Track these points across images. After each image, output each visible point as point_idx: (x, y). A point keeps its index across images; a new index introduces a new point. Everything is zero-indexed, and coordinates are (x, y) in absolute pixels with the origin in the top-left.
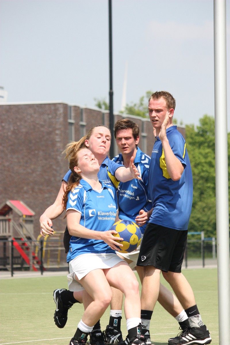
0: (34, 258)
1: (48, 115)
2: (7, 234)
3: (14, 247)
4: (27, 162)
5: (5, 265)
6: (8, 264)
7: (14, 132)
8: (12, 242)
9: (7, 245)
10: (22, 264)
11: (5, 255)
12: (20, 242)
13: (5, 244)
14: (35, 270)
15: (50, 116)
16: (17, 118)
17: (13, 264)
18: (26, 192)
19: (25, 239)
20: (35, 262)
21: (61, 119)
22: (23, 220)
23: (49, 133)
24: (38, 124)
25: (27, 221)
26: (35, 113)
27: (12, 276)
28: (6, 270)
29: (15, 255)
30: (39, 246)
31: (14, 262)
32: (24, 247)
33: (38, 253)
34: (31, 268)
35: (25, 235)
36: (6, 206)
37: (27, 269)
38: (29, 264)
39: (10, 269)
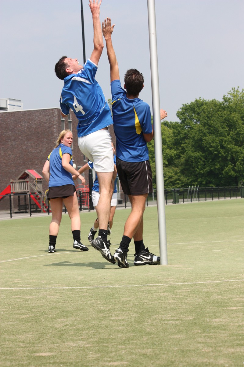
0: (44, 204)
1: (49, 116)
2: (26, 190)
3: (31, 198)
4: (36, 146)
5: (26, 210)
6: (28, 209)
7: (28, 128)
8: (30, 195)
9: (27, 197)
10: (37, 209)
11: (25, 203)
12: (35, 195)
13: (25, 196)
14: (45, 212)
15: (50, 117)
16: (29, 119)
17: (31, 209)
18: (37, 164)
19: (37, 193)
20: (44, 207)
21: (57, 118)
22: (36, 182)
23: (50, 127)
24: (42, 122)
25: (38, 182)
26: (40, 115)
27: (31, 216)
28: (26, 212)
29: (32, 203)
30: (46, 197)
31: (31, 207)
32: (37, 198)
33: (46, 201)
34: (42, 211)
35: (37, 190)
36: (25, 173)
37: (40, 212)
38: (41, 209)
39: (29, 212)
